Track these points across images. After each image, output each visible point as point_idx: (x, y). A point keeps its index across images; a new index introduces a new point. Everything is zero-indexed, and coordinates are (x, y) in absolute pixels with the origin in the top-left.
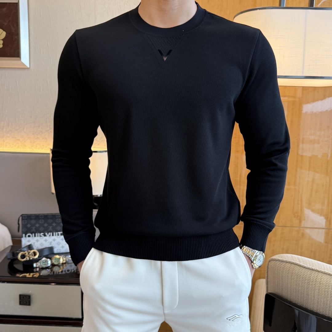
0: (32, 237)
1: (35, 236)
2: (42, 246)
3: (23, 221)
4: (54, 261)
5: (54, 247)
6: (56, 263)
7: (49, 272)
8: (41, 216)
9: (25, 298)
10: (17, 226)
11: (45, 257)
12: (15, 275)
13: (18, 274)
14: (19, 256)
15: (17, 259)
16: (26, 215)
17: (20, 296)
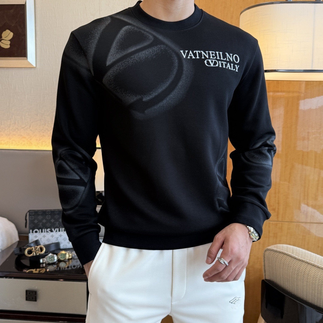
0: (39, 232)
1: (42, 232)
2: (49, 242)
3: (31, 217)
4: (60, 257)
5: (60, 243)
6: (62, 259)
7: (55, 268)
8: (48, 212)
9: (31, 293)
10: (25, 221)
11: (52, 253)
12: (22, 271)
13: (25, 269)
14: (26, 252)
15: (24, 255)
16: (33, 211)
17: (27, 291)
